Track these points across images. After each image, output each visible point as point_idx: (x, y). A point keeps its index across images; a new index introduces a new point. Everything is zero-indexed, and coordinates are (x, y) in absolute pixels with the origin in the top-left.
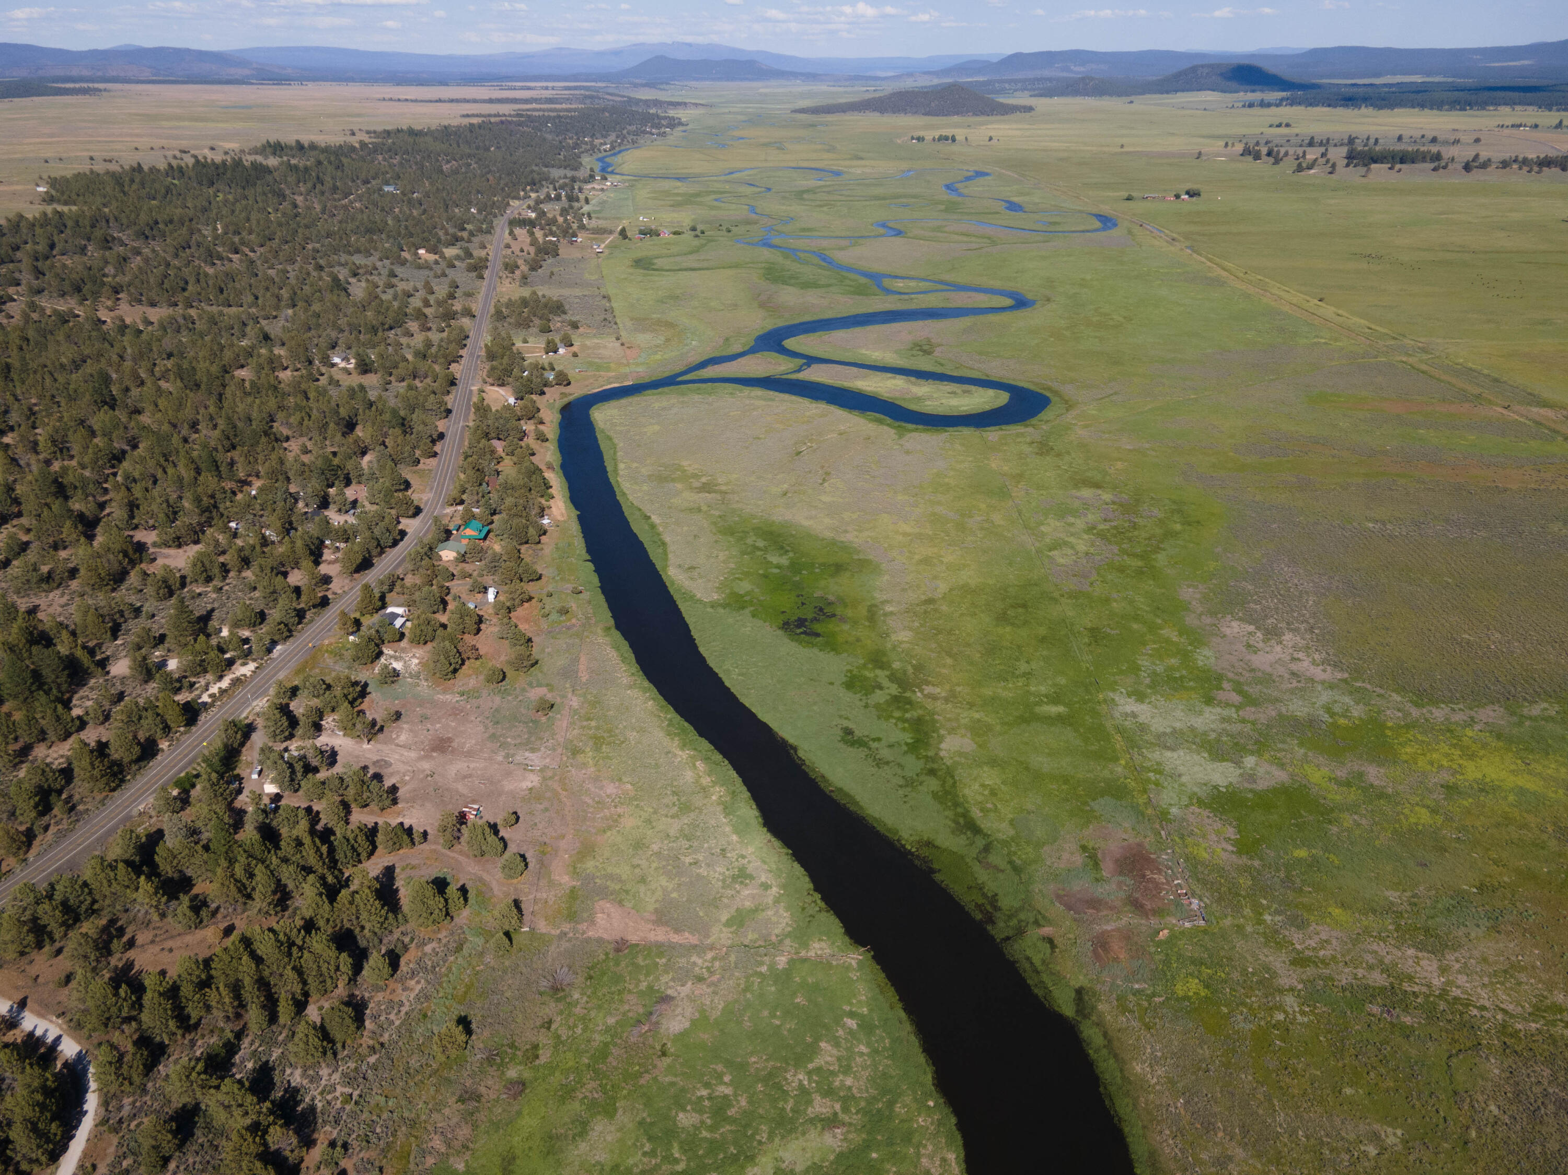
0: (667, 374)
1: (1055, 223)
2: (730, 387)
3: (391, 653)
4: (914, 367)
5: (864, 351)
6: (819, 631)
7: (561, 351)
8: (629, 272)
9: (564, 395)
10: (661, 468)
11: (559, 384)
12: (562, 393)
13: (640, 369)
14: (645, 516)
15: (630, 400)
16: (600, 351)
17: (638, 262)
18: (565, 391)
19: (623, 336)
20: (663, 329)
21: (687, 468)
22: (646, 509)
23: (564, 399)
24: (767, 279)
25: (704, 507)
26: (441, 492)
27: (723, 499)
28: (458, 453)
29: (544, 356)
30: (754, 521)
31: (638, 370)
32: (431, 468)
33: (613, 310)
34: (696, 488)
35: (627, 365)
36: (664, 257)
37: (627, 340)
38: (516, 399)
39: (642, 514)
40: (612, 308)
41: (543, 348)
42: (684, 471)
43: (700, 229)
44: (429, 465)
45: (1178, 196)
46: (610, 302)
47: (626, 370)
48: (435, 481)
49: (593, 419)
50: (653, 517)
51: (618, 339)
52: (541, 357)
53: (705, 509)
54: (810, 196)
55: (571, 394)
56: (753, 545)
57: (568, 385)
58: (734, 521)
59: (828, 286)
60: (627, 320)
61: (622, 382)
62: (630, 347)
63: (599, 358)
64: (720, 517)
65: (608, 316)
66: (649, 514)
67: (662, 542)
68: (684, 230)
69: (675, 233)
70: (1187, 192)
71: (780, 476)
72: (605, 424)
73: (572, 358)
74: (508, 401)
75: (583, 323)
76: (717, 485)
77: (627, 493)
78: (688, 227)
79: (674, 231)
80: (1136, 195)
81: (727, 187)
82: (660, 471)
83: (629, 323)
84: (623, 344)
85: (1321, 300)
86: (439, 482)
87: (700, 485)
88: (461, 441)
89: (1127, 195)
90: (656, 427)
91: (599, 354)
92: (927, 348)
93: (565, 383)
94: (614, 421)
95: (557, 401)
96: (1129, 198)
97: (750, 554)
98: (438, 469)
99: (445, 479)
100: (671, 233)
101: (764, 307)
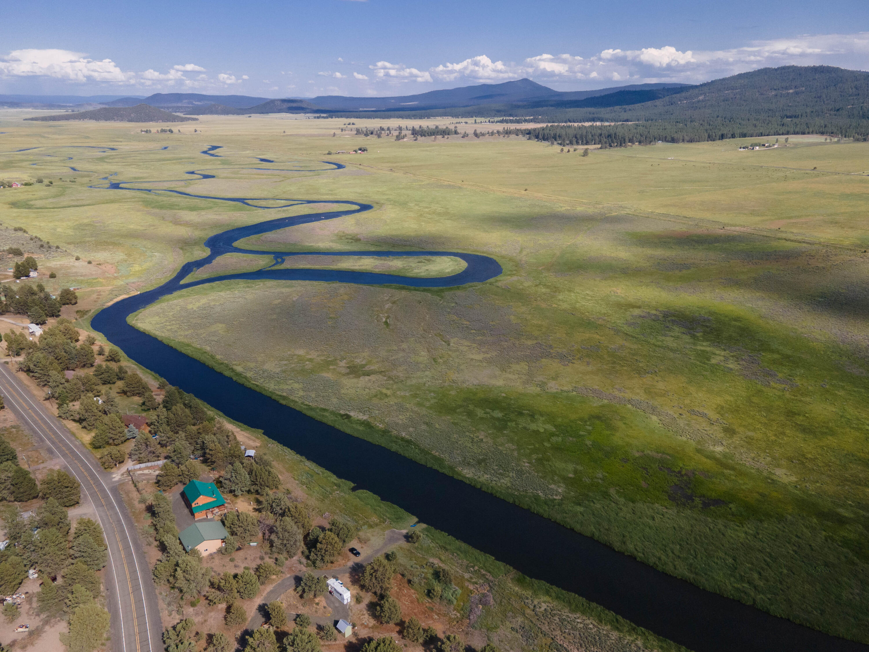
1: (306, 167)
7: (33, 274)
8: (15, 211)
9: (82, 313)
10: (285, 362)
11: (68, 304)
12: (77, 312)
13: (132, 280)
14: (342, 416)
15: (158, 306)
16: (74, 270)
17: (14, 205)
18: (78, 309)
19: (80, 256)
20: (111, 247)
21: (309, 357)
22: (332, 408)
23: (85, 317)
24: (153, 208)
25: (384, 391)
26: (72, 452)
27: (390, 378)
28: (32, 396)
29: (18, 281)
30: (451, 392)
31: (132, 281)
32: (13, 424)
33: (39, 239)
34: (348, 374)
35: (116, 278)
36: (36, 200)
37: (88, 259)
38: (37, 324)
39: (333, 413)
40: (36, 237)
41: (11, 274)
42: (311, 360)
43: (46, 181)
44: (5, 420)
45: (355, 151)
46: (27, 233)
47: (120, 283)
48: (42, 441)
49: (142, 330)
50: (352, 414)
51: (78, 259)
52: (15, 282)
53: (389, 392)
54: (110, 161)
55: (87, 311)
56: (493, 418)
57: (76, 303)
58: (435, 398)
59: (211, 208)
60: (65, 245)
61: (128, 293)
62: (100, 264)
63: (81, 276)
64: (415, 396)
65: (40, 243)
66: (342, 412)
67: (403, 439)
68: (31, 182)
69: (26, 184)
70: (360, 149)
71: (404, 346)
72: (163, 332)
73: (52, 279)
74: (28, 328)
75: (22, 250)
76: (363, 366)
77: (285, 394)
78: (34, 180)
79: (23, 183)
80: (332, 152)
81: (31, 157)
82: (285, 365)
83: (69, 246)
84: (90, 263)
85: (526, 190)
86: (49, 439)
87: (348, 371)
88: (20, 382)
89: (327, 152)
90: (220, 325)
91: (76, 273)
92: (350, 237)
93: (73, 302)
94: (169, 327)
95: (80, 320)
96: (329, 154)
97: (505, 427)
98: (27, 423)
99: (55, 433)
100: (22, 184)
101: (180, 224)
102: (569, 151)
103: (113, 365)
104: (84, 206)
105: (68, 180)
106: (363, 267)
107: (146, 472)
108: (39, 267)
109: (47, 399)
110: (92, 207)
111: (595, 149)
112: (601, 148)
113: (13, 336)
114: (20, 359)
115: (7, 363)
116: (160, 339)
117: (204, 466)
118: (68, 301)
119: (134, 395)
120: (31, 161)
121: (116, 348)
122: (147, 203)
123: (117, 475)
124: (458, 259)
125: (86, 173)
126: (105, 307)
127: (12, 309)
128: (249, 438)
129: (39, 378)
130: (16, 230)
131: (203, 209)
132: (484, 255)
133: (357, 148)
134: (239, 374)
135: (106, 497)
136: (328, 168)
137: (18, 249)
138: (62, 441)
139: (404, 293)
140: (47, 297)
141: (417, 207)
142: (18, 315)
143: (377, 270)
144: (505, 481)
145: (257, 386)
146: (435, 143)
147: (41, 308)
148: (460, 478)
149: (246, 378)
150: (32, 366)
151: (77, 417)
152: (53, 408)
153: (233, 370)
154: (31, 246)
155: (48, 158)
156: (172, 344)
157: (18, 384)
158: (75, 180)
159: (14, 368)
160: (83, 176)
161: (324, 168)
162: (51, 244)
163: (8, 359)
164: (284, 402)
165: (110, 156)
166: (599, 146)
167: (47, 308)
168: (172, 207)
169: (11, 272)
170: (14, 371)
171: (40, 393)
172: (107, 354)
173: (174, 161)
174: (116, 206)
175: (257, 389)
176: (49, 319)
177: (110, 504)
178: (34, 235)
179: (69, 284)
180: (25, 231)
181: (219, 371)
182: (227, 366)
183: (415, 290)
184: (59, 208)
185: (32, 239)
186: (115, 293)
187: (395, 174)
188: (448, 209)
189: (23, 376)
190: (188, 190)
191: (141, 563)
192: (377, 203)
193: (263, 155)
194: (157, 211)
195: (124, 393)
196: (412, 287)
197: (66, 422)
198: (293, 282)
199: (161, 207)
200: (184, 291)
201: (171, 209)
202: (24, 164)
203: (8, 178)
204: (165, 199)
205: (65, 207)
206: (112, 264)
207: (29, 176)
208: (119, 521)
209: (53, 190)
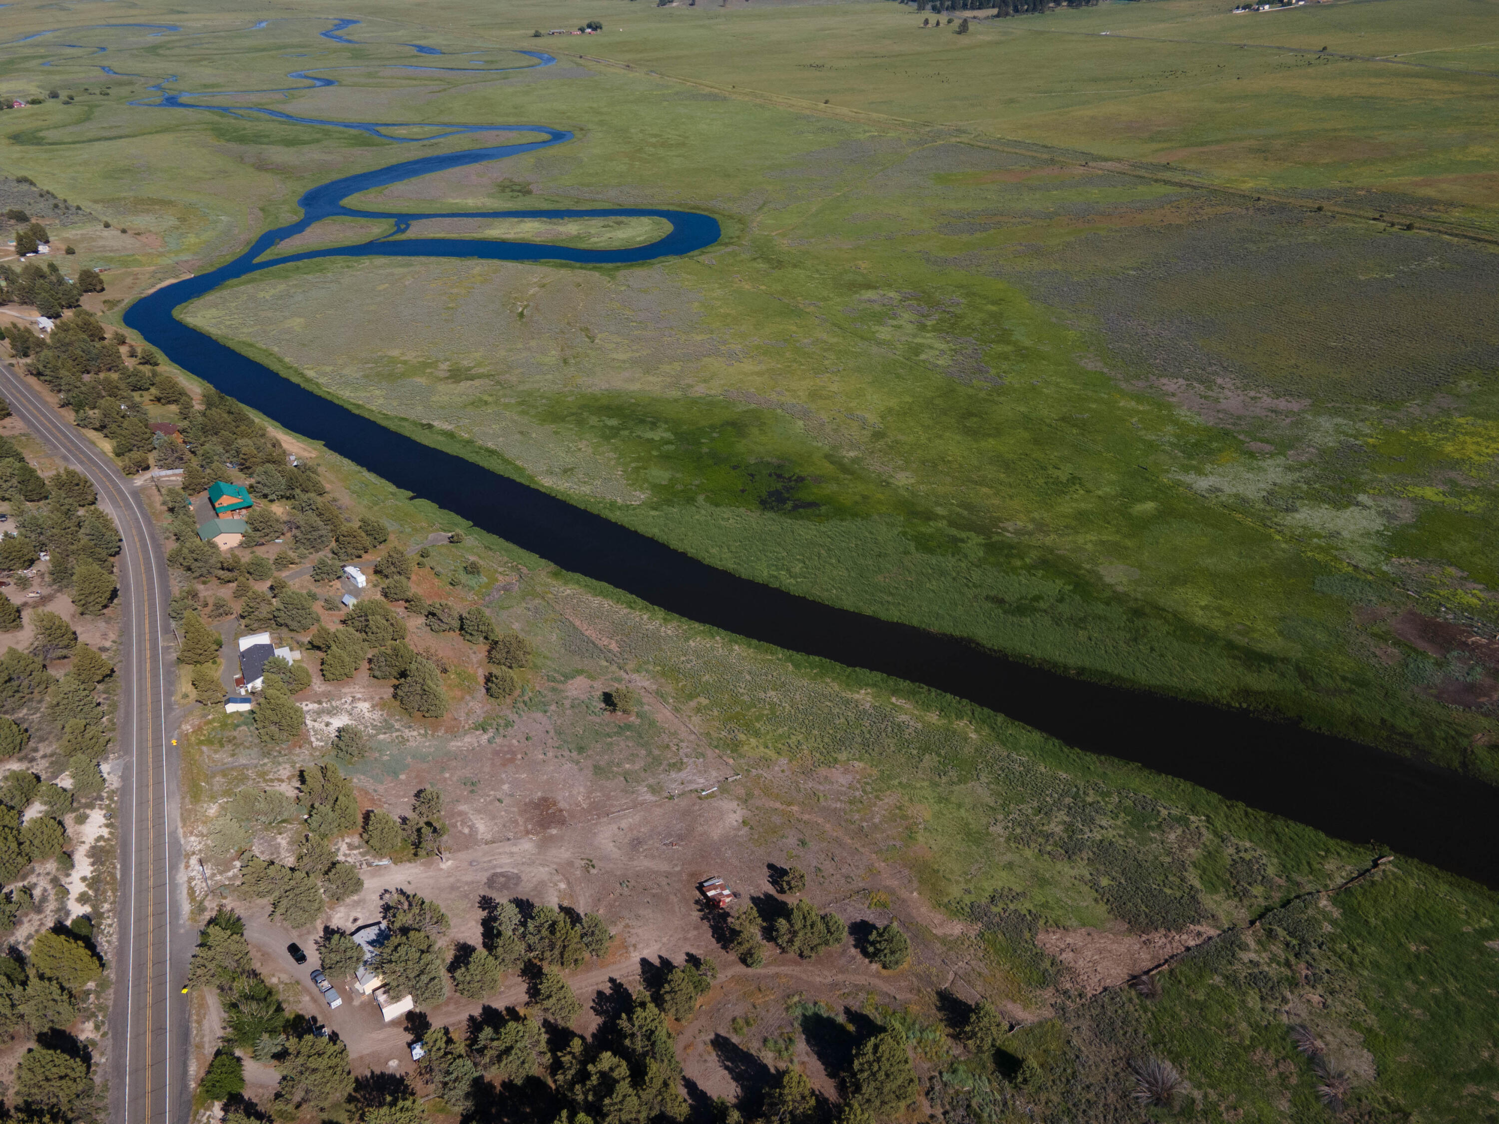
0: (229, 259)
1: (492, 62)
2: (340, 260)
3: (314, 706)
4: (529, 208)
5: (451, 201)
6: (811, 498)
7: (43, 249)
8: (17, 150)
9: (111, 304)
10: (370, 365)
11: (91, 291)
12: (105, 302)
13: (184, 257)
14: (423, 425)
15: (218, 294)
16: (101, 243)
17: (17, 138)
18: (106, 298)
19: (110, 222)
20: (157, 207)
21: (404, 358)
22: (413, 417)
23: (116, 309)
24: (228, 141)
25: (486, 398)
26: (90, 459)
27: (498, 383)
28: (44, 403)
29: (23, 259)
30: (569, 399)
31: (184, 259)
32: (22, 432)
33: (53, 195)
34: (447, 378)
35: (161, 255)
36: (48, 129)
37: (123, 226)
38: (49, 318)
39: (414, 423)
40: (48, 192)
41: (13, 249)
42: (405, 363)
43: (63, 95)
44: (13, 428)
45: (582, 30)
46: (35, 185)
47: (167, 261)
48: (55, 447)
49: (191, 326)
50: (435, 423)
51: (107, 226)
52: (19, 260)
53: (490, 399)
54: (168, 52)
55: (119, 301)
56: (606, 426)
57: (103, 290)
58: (545, 405)
59: (318, 141)
60: (90, 204)
61: (177, 276)
62: (139, 234)
63: (111, 251)
64: (520, 404)
65: (55, 202)
66: (424, 422)
67: (487, 450)
68: (41, 97)
69: (34, 102)
70: (589, 26)
71: (533, 343)
72: (219, 329)
73: (69, 256)
74: (37, 323)
75: (27, 213)
76: (469, 369)
77: (360, 402)
78: (43, 94)
79: (29, 99)
80: (542, 32)
81: (42, 51)
82: (371, 368)
83: (96, 206)
84: (124, 231)
85: (826, 102)
86: (65, 447)
87: (448, 374)
88: (28, 387)
89: (533, 32)
90: (298, 320)
91: (104, 247)
92: (518, 188)
93: (98, 288)
94: (228, 323)
95: (108, 313)
96: (537, 35)
97: (615, 436)
98: (38, 431)
99: (72, 442)
100: (28, 102)
101: (266, 170)
102: (938, 24)
103: (146, 369)
104: (121, 137)
105: (97, 92)
106: (521, 235)
107: (173, 478)
108: (51, 239)
109: (62, 406)
110: (130, 140)
111: (987, 18)
112: (998, 16)
113: (15, 331)
114: (28, 360)
115: (12, 365)
116: (214, 338)
117: (241, 474)
118: (91, 287)
119: (169, 403)
120: (42, 57)
121: (154, 349)
122: (220, 132)
123: (139, 481)
124: (664, 220)
125: (125, 78)
126: (143, 296)
127: (16, 298)
128: (305, 450)
129: (50, 382)
130: (19, 181)
131: (305, 143)
132: (706, 213)
133: (584, 23)
134: (308, 380)
135: (125, 499)
136: (524, 64)
137: (21, 212)
138: (79, 448)
139: (563, 272)
140: (61, 281)
141: (641, 135)
142: (25, 306)
143: (538, 240)
144: (586, 489)
145: (329, 393)
146: (722, 11)
147: (52, 296)
148: (536, 487)
149: (317, 384)
150: (41, 368)
151: (98, 425)
152: (70, 415)
153: (302, 375)
154: (41, 206)
155: (69, 51)
156: (230, 344)
157: (26, 389)
158: (108, 91)
159: (20, 371)
160: (121, 84)
161: (517, 65)
162: (70, 202)
163: (13, 361)
164: (357, 412)
165: (169, 42)
166: (995, 11)
167: (60, 295)
168: (258, 138)
169: (12, 245)
170: (22, 375)
171: (53, 399)
172: (140, 355)
173: (274, 52)
174: (169, 137)
175: (329, 398)
176: (65, 311)
177: (128, 506)
178: (45, 188)
179: (93, 263)
180: (32, 183)
181: (284, 376)
182: (296, 371)
183: (581, 268)
184: (83, 142)
185: (41, 196)
186: (159, 275)
187: (631, 75)
188: (687, 137)
189: (32, 380)
190: (290, 108)
191: (155, 552)
192: (582, 129)
193: (425, 38)
194: (232, 146)
195: (159, 400)
196: (578, 264)
197: (84, 431)
198: (413, 258)
199: (242, 139)
200: (256, 274)
201: (256, 142)
202: (33, 63)
203: (7, 92)
204: (248, 125)
205: (90, 141)
206: (156, 234)
207: (38, 87)
208: (137, 519)
209: (74, 110)
